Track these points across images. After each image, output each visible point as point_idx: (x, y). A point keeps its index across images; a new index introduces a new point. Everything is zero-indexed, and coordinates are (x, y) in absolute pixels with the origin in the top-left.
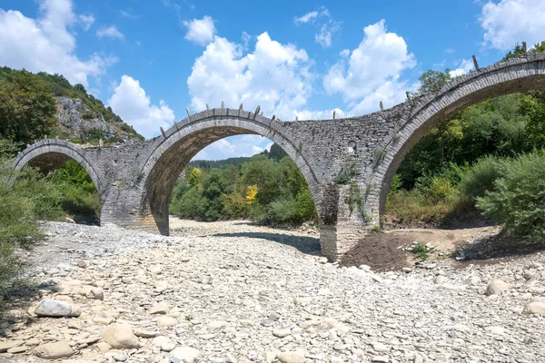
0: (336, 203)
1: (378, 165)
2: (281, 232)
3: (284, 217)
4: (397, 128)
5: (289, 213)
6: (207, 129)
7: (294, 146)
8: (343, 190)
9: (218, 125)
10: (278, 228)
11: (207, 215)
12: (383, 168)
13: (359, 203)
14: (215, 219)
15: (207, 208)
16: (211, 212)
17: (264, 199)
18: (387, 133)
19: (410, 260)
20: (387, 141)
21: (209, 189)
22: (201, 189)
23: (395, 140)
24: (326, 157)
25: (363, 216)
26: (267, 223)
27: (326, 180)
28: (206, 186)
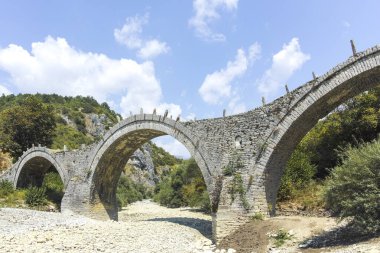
0: (219, 193)
1: (260, 157)
4: (277, 121)
7: (193, 143)
8: (227, 181)
9: (138, 128)
12: (265, 160)
13: (241, 192)
18: (268, 127)
20: (267, 134)
23: (275, 133)
24: (217, 152)
25: (244, 204)
27: (217, 172)
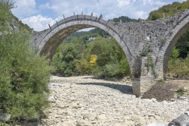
0: (140, 66)
1: (162, 46)
2: (111, 82)
3: (113, 74)
4: (171, 27)
5: (116, 71)
6: (73, 26)
7: (119, 36)
8: (144, 59)
9: (79, 24)
10: (109, 80)
11: (65, 72)
12: (165, 48)
13: (152, 66)
14: (70, 75)
15: (65, 68)
16: (68, 71)
17: (101, 63)
18: (166, 30)
19: (176, 96)
20: (166, 34)
21: (67, 56)
22: (61, 56)
23: (171, 34)
24: (135, 42)
25: (154, 73)
26: (103, 77)
27: (136, 54)
28: (65, 54)
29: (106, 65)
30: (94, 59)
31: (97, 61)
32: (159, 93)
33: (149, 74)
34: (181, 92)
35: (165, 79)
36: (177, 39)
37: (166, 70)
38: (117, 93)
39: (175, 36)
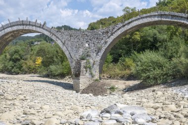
0: (80, 68)
1: (98, 52)
2: (55, 80)
3: (57, 73)
4: (107, 37)
5: (59, 72)
6: (19, 30)
7: (62, 42)
8: (83, 63)
9: (25, 28)
11: (13, 71)
12: (101, 54)
13: (90, 68)
14: (17, 74)
15: (13, 67)
17: (46, 64)
18: (102, 39)
19: (108, 92)
20: (102, 42)
21: (13, 57)
22: (8, 57)
23: (106, 42)
24: (76, 47)
25: (91, 74)
26: (47, 76)
27: (76, 57)
28: (12, 55)
29: (51, 66)
30: (39, 60)
31: (42, 62)
32: (95, 89)
33: (87, 74)
34: (112, 89)
35: (100, 79)
36: (111, 47)
37: (101, 71)
38: (60, 89)
39: (110, 45)
